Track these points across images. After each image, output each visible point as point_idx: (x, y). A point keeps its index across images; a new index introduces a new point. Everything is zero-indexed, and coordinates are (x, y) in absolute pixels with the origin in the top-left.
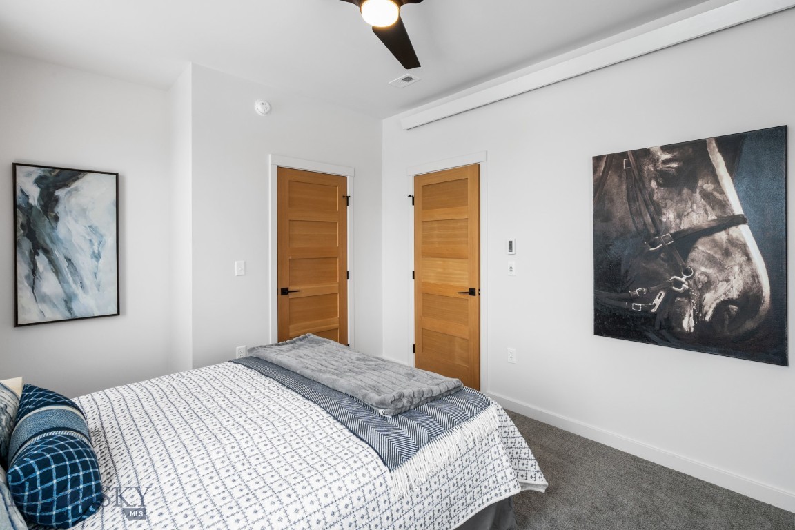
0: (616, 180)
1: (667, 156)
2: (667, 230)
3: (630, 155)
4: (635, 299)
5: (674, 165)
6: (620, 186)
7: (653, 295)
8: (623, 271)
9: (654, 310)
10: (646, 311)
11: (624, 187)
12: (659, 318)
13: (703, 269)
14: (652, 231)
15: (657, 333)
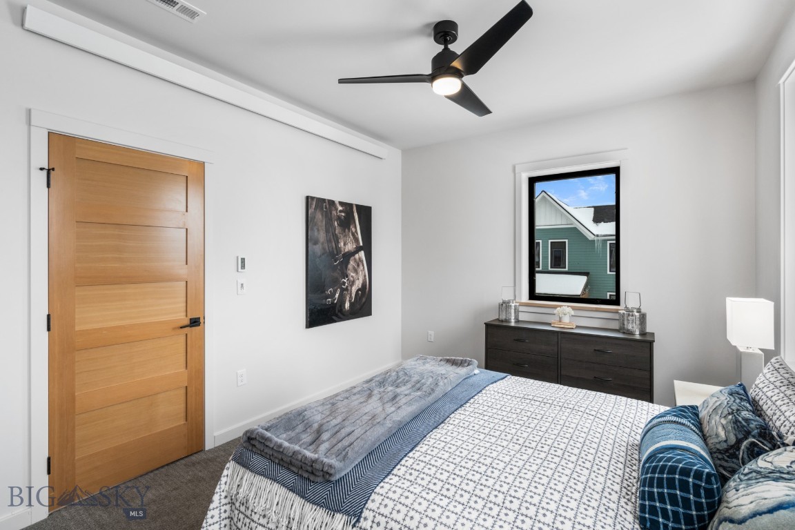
0: (320, 216)
1: (340, 208)
2: (341, 251)
3: (327, 201)
4: (328, 297)
5: (343, 214)
6: (322, 221)
7: (335, 292)
8: (323, 280)
9: (335, 302)
10: (333, 303)
11: (324, 223)
12: (338, 306)
13: (352, 274)
14: (335, 253)
15: (337, 316)
